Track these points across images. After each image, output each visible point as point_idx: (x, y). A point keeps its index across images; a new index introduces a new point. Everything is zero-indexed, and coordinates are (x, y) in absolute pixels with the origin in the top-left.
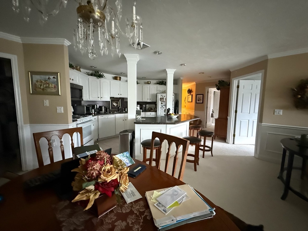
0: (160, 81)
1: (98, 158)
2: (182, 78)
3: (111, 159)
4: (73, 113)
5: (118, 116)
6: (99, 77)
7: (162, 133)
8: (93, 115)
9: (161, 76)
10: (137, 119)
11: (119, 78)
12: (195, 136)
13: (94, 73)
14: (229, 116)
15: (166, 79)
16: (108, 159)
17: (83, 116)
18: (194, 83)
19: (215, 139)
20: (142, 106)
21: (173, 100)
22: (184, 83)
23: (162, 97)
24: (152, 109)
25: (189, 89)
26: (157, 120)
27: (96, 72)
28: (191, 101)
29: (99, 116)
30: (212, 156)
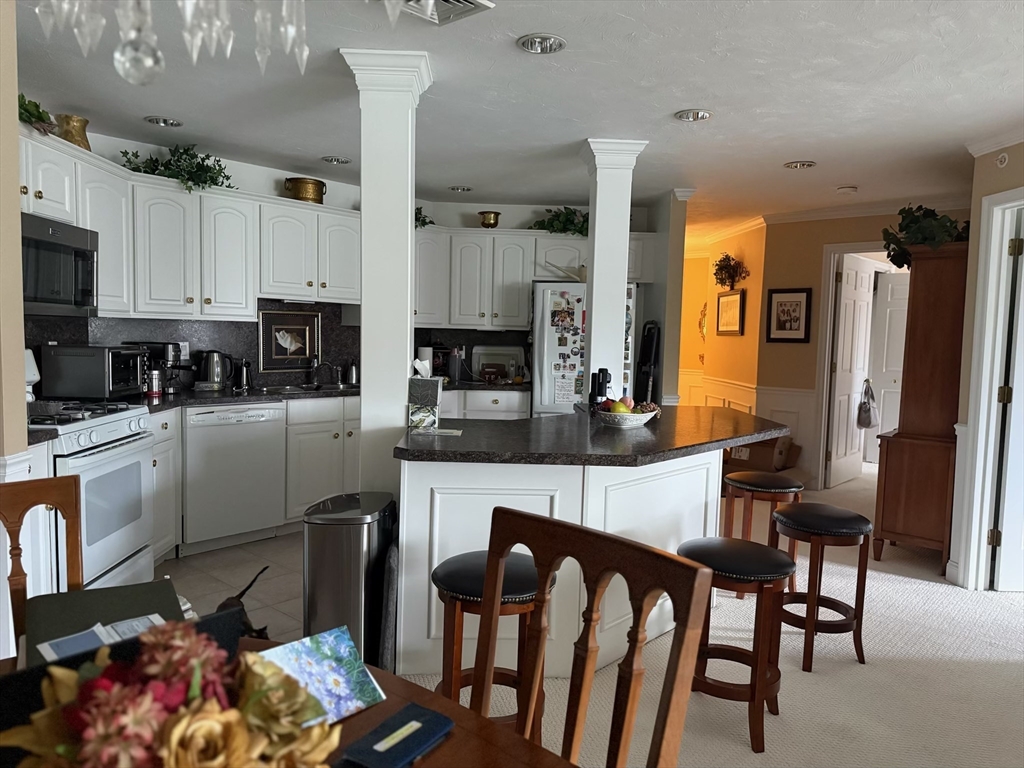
0: (554, 208)
1: (153, 670)
2: (681, 194)
3: (232, 674)
4: (37, 389)
5: (305, 408)
6: (196, 184)
7: (557, 516)
8: (156, 402)
9: (560, 181)
10: (415, 431)
11: (310, 190)
12: (760, 536)
13: (169, 157)
14: (966, 423)
15: (588, 200)
16: (212, 676)
17: (93, 411)
18: (758, 223)
19: (877, 558)
20: (447, 355)
21: (628, 324)
22: (694, 221)
23: (564, 305)
24: (505, 375)
25: (727, 258)
26: (533, 436)
27: (177, 149)
28: (737, 328)
29: (191, 411)
30: (861, 659)
